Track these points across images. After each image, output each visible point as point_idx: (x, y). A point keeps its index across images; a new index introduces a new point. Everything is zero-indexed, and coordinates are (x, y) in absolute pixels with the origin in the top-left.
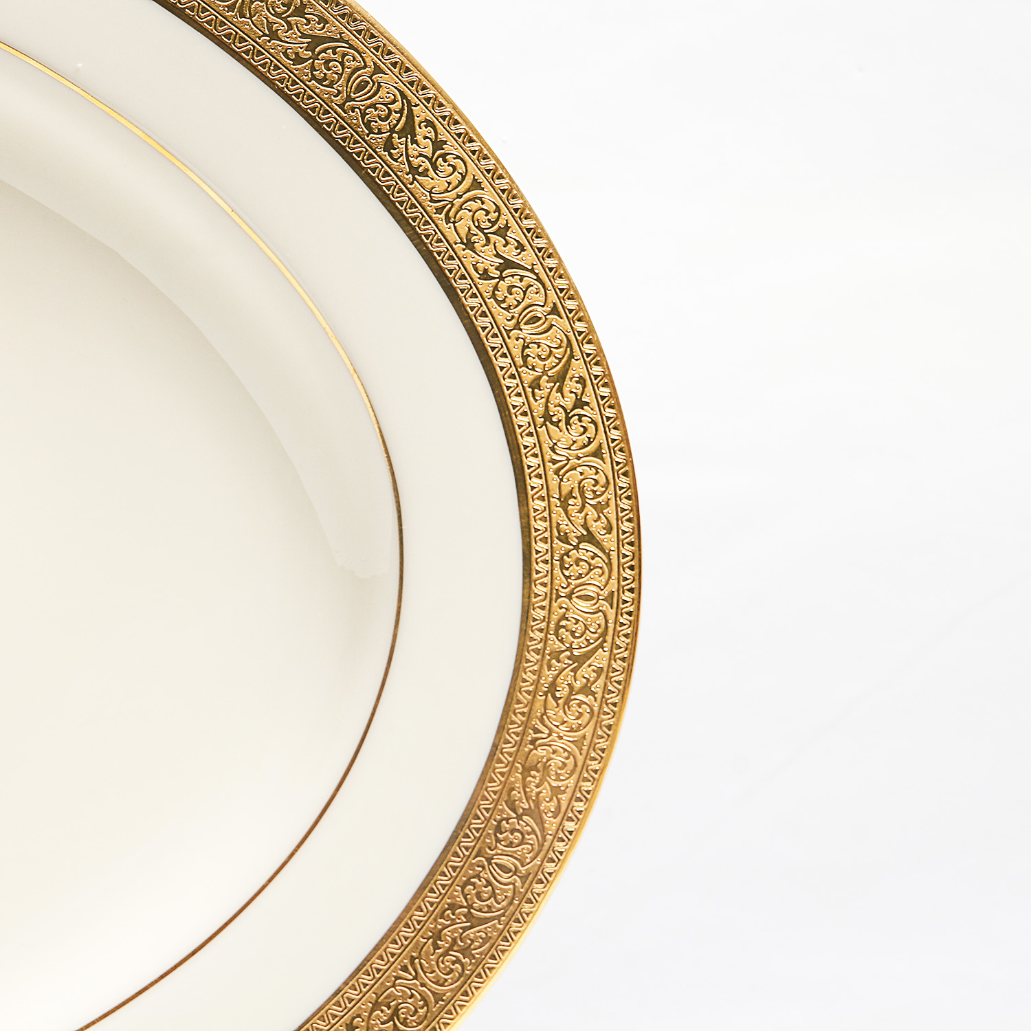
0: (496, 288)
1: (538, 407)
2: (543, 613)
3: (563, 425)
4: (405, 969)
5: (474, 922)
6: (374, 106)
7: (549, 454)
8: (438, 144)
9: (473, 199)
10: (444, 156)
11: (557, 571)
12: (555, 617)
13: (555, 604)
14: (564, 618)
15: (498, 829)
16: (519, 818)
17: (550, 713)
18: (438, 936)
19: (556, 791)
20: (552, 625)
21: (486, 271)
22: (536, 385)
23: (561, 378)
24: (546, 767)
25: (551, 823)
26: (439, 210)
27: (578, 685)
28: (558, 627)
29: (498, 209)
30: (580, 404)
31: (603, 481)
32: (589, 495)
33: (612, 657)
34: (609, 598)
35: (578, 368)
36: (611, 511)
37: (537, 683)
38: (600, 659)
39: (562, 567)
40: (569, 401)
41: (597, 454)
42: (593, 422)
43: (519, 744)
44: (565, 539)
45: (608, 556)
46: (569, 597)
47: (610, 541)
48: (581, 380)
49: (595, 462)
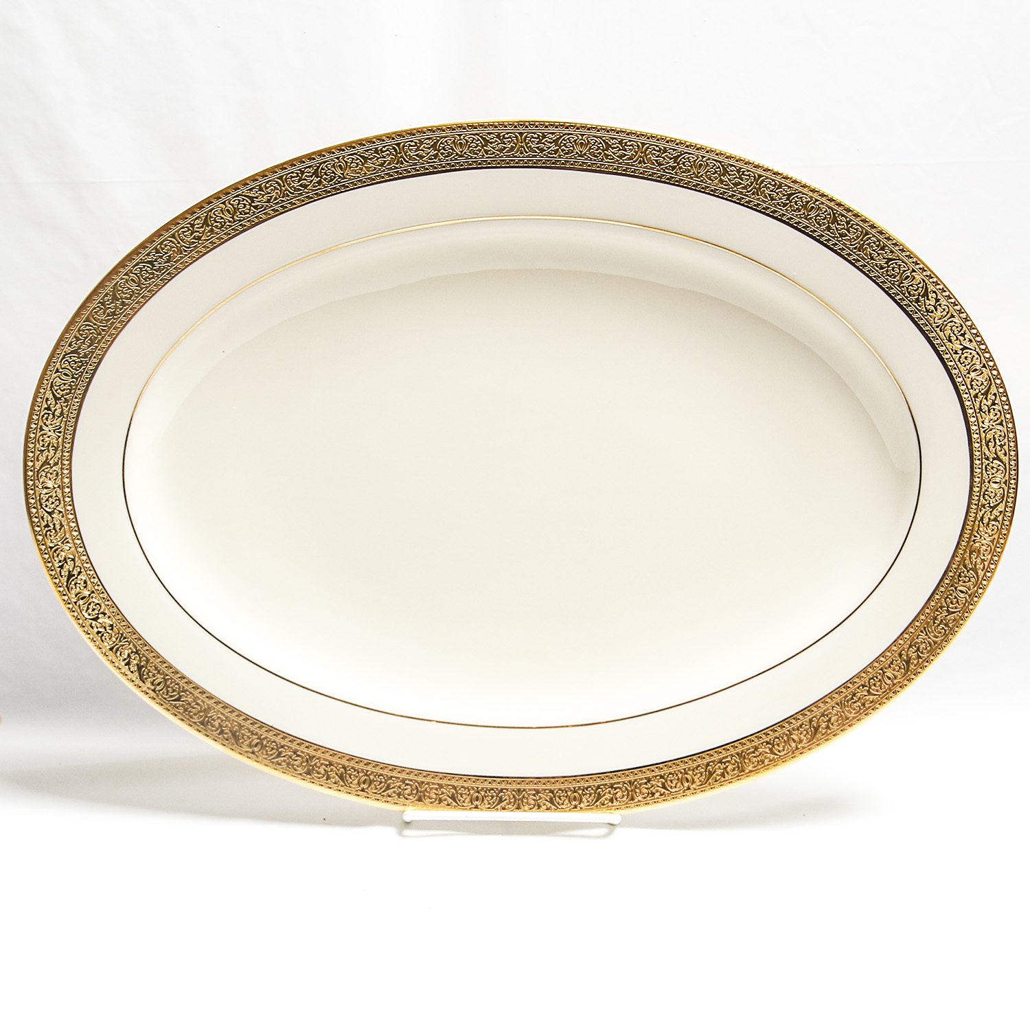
0: (960, 357)
1: (977, 405)
2: (978, 489)
3: (987, 413)
4: (922, 632)
5: (950, 613)
6: (911, 285)
7: (981, 424)
8: (937, 300)
9: (951, 322)
10: (940, 305)
11: (984, 471)
12: (983, 490)
13: (983, 485)
14: (986, 491)
15: (960, 576)
16: (968, 571)
17: (981, 529)
18: (935, 618)
19: (983, 561)
20: (982, 493)
21: (956, 351)
22: (976, 396)
23: (986, 393)
24: (979, 551)
25: (981, 573)
26: (937, 327)
27: (992, 517)
28: (984, 494)
29: (961, 326)
30: (994, 404)
31: (1003, 435)
32: (997, 441)
33: (1006, 506)
34: (1005, 483)
35: (993, 390)
36: (1006, 447)
37: (976, 517)
38: (1001, 508)
39: (986, 471)
40: (989, 403)
41: (1001, 424)
42: (999, 411)
43: (968, 542)
44: (987, 459)
45: (1005, 465)
46: (989, 482)
47: (1005, 459)
48: (995, 394)
49: (1000, 427)
